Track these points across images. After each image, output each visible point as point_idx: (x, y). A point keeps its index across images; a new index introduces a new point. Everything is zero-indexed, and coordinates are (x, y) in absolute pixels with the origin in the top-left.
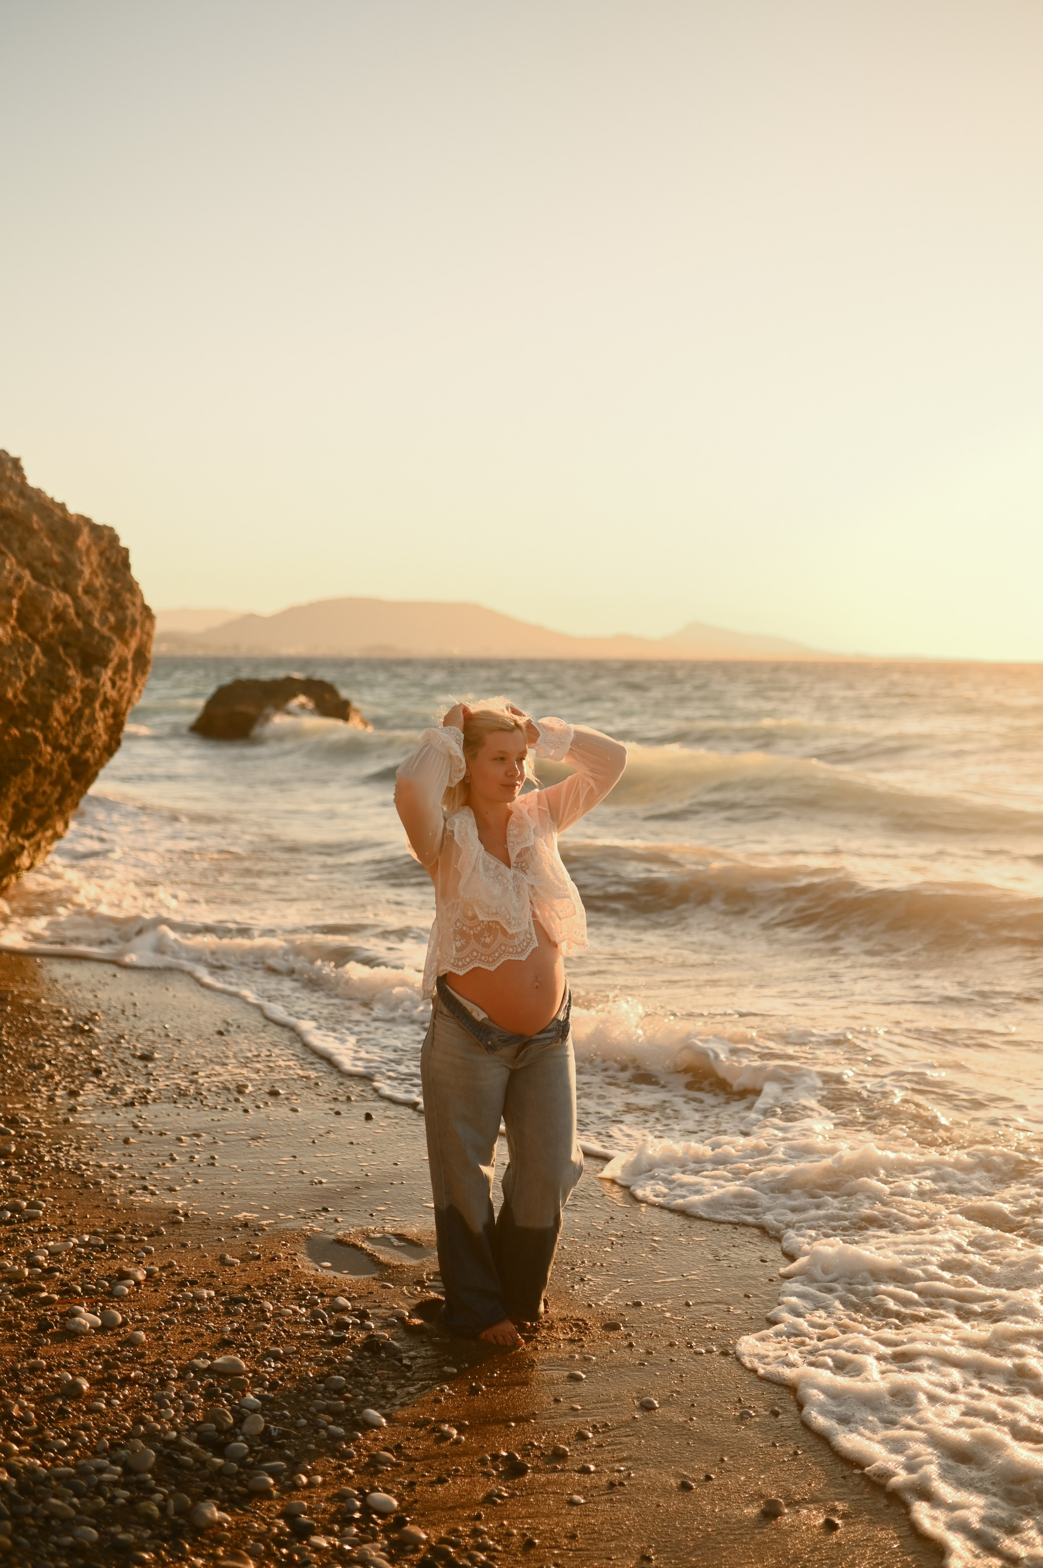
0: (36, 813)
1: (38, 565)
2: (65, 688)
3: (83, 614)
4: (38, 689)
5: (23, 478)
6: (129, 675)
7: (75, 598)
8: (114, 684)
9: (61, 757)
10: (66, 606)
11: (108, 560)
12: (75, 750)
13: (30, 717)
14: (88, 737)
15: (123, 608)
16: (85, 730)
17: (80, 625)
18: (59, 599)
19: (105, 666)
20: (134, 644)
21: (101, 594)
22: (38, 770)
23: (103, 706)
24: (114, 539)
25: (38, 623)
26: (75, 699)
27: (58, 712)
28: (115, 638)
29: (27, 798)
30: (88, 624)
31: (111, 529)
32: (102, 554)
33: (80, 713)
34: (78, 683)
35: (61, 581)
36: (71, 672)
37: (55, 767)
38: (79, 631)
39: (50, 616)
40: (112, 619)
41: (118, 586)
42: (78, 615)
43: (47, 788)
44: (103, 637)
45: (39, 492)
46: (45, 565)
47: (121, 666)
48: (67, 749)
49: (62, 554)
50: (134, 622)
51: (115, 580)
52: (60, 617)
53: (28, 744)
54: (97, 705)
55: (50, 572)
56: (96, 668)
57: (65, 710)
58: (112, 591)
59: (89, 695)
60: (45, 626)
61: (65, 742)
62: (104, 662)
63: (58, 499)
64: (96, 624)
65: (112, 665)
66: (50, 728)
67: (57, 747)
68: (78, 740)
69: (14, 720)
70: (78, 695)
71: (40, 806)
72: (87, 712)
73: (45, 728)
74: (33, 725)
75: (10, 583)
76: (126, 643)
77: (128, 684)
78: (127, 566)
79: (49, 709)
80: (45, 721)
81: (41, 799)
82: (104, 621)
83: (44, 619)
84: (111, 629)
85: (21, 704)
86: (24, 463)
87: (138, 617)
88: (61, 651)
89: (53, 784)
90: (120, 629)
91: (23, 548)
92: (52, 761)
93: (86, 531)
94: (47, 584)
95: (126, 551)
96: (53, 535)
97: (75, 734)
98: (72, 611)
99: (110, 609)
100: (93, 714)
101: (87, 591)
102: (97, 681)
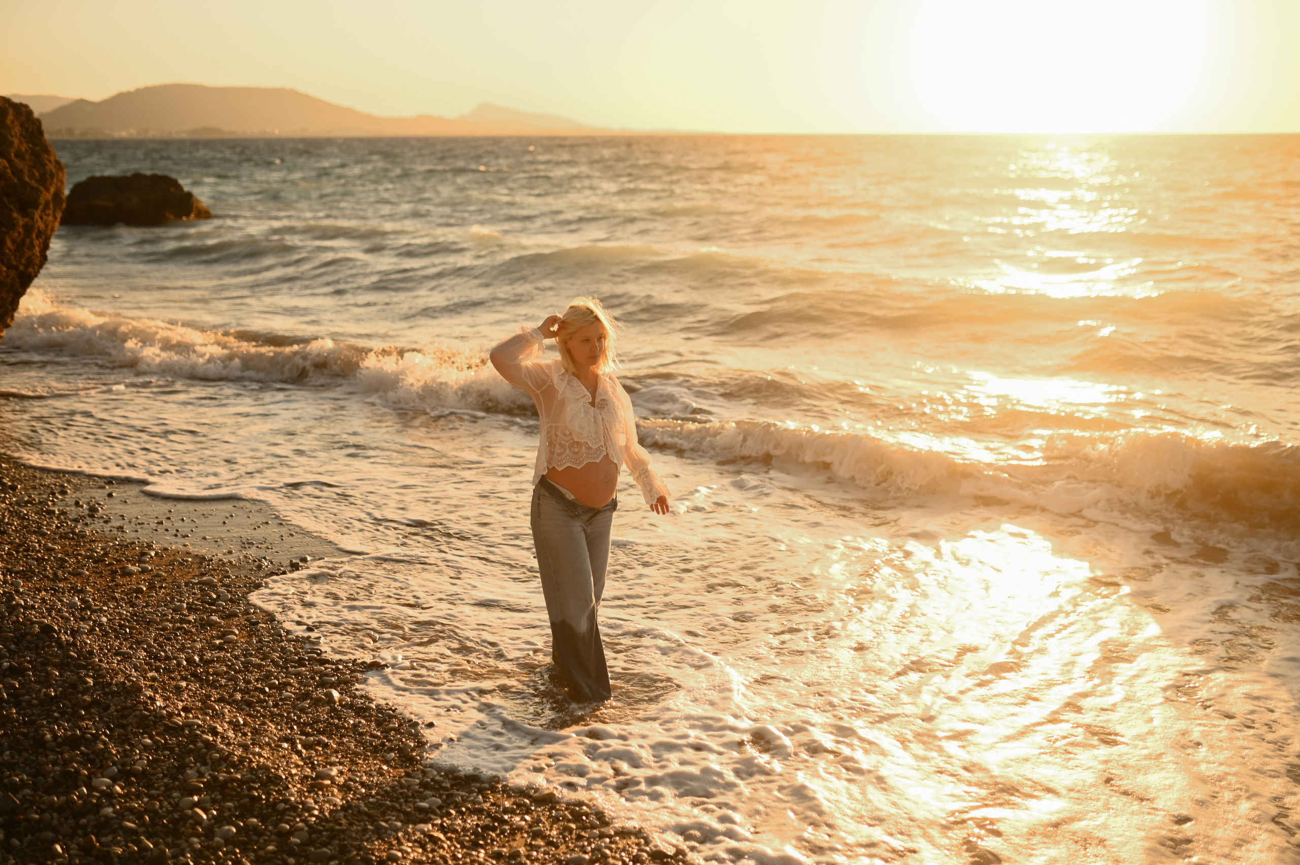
2: (12, 226)
3: (18, 173)
6: (51, 212)
7: (10, 161)
8: (41, 218)
9: (13, 273)
10: (5, 167)
11: (27, 130)
12: (22, 268)
15: (43, 165)
16: (28, 253)
17: (16, 181)
19: (37, 208)
20: (52, 190)
21: (27, 157)
23: (38, 237)
24: (29, 112)
26: (19, 233)
27: (9, 244)
28: (41, 188)
30: (21, 179)
31: (26, 106)
32: (22, 125)
33: (23, 243)
34: (21, 223)
36: (15, 215)
37: (9, 280)
38: (16, 185)
40: (37, 174)
41: (37, 148)
42: (13, 173)
44: (33, 188)
47: (46, 206)
48: (16, 268)
50: (52, 175)
51: (35, 145)
54: (34, 236)
56: (30, 210)
57: (13, 241)
58: (33, 153)
59: (28, 229)
61: (15, 263)
62: (36, 205)
64: (27, 179)
65: (41, 207)
68: (23, 261)
70: (21, 230)
72: (28, 241)
76: (48, 190)
77: (51, 218)
78: (41, 133)
82: (32, 176)
84: (37, 181)
87: (54, 170)
88: (6, 200)
90: (43, 180)
92: (7, 276)
93: (11, 111)
95: (39, 121)
97: (21, 257)
98: (9, 171)
99: (34, 166)
100: (32, 242)
101: (16, 156)
102: (32, 219)
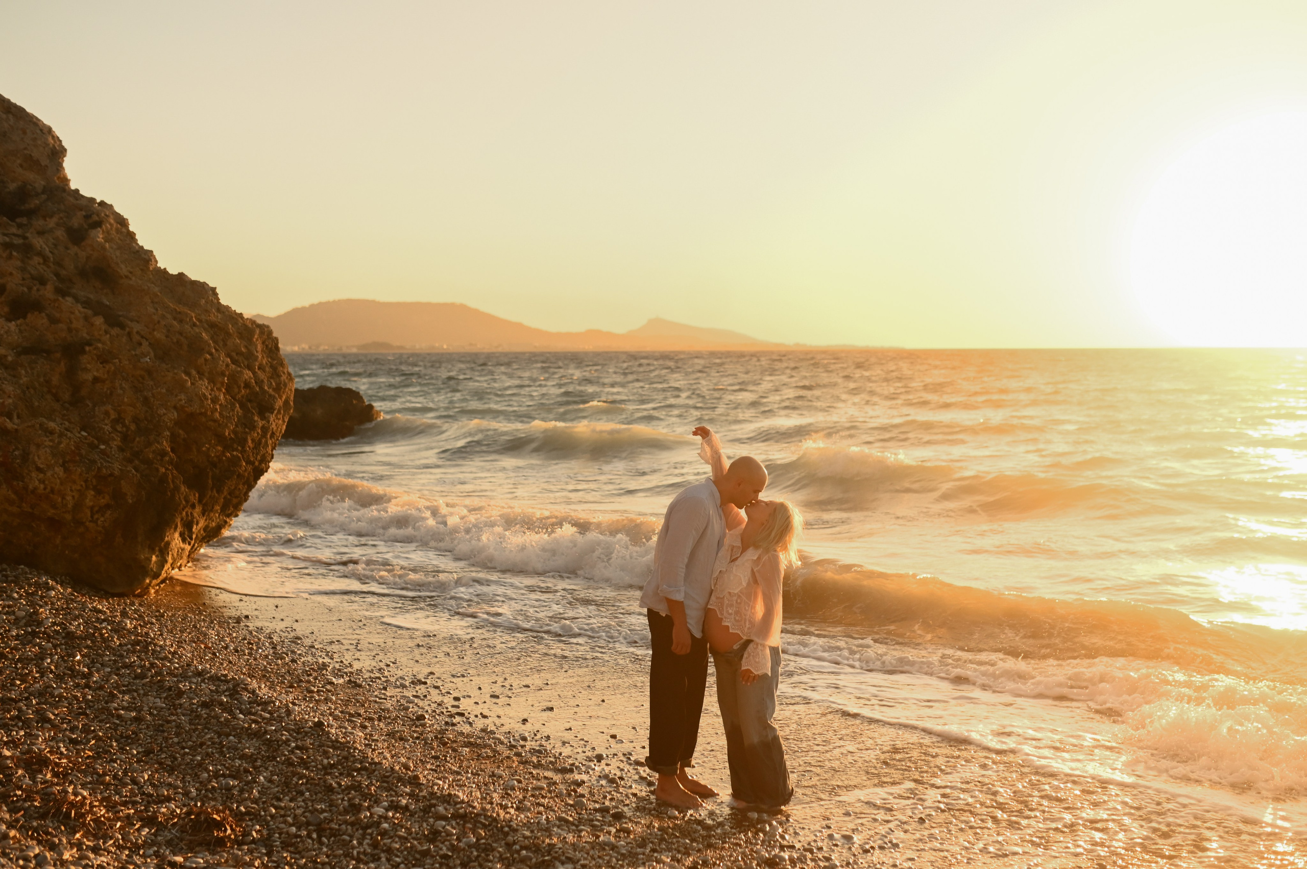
0: (235, 501)
1: (234, 354)
2: (253, 428)
3: (259, 383)
4: (240, 429)
5: (218, 299)
6: (282, 416)
7: (254, 373)
10: (250, 378)
11: (267, 346)
12: (257, 463)
13: (235, 446)
14: (264, 455)
15: (279, 376)
16: (262, 451)
17: (258, 389)
18: (248, 374)
19: (272, 413)
20: (284, 397)
21: (267, 369)
22: (239, 476)
23: (271, 437)
24: (270, 332)
25: (236, 390)
26: (258, 433)
27: (250, 441)
28: (276, 396)
29: (230, 494)
30: (261, 388)
31: (268, 327)
32: (263, 343)
33: (260, 442)
34: (259, 424)
35: (246, 363)
36: (256, 418)
38: (257, 393)
39: (242, 385)
40: (274, 384)
42: (256, 382)
43: (241, 487)
44: (270, 395)
45: (227, 308)
46: (237, 354)
47: (279, 412)
48: (252, 463)
49: (246, 347)
51: (273, 359)
52: (247, 385)
53: (235, 462)
55: (240, 359)
56: (267, 414)
57: (253, 440)
58: (272, 366)
59: (265, 429)
60: (240, 391)
62: (271, 410)
63: (238, 311)
64: (266, 388)
65: (275, 412)
66: (245, 451)
67: (249, 462)
68: (259, 458)
69: (226, 448)
70: (259, 431)
71: (236, 497)
73: (243, 451)
74: (237, 450)
75: (223, 368)
76: (281, 397)
78: (278, 349)
79: (246, 440)
80: (243, 447)
81: (237, 492)
82: (270, 386)
83: (239, 387)
84: (274, 390)
85: (231, 438)
86: (218, 291)
88: (249, 405)
89: (244, 484)
90: (278, 389)
91: (225, 345)
92: (246, 470)
94: (240, 366)
95: (277, 339)
96: (241, 337)
97: (257, 454)
98: (253, 380)
99: (271, 378)
100: (266, 442)
101: (259, 368)
102: (268, 422)
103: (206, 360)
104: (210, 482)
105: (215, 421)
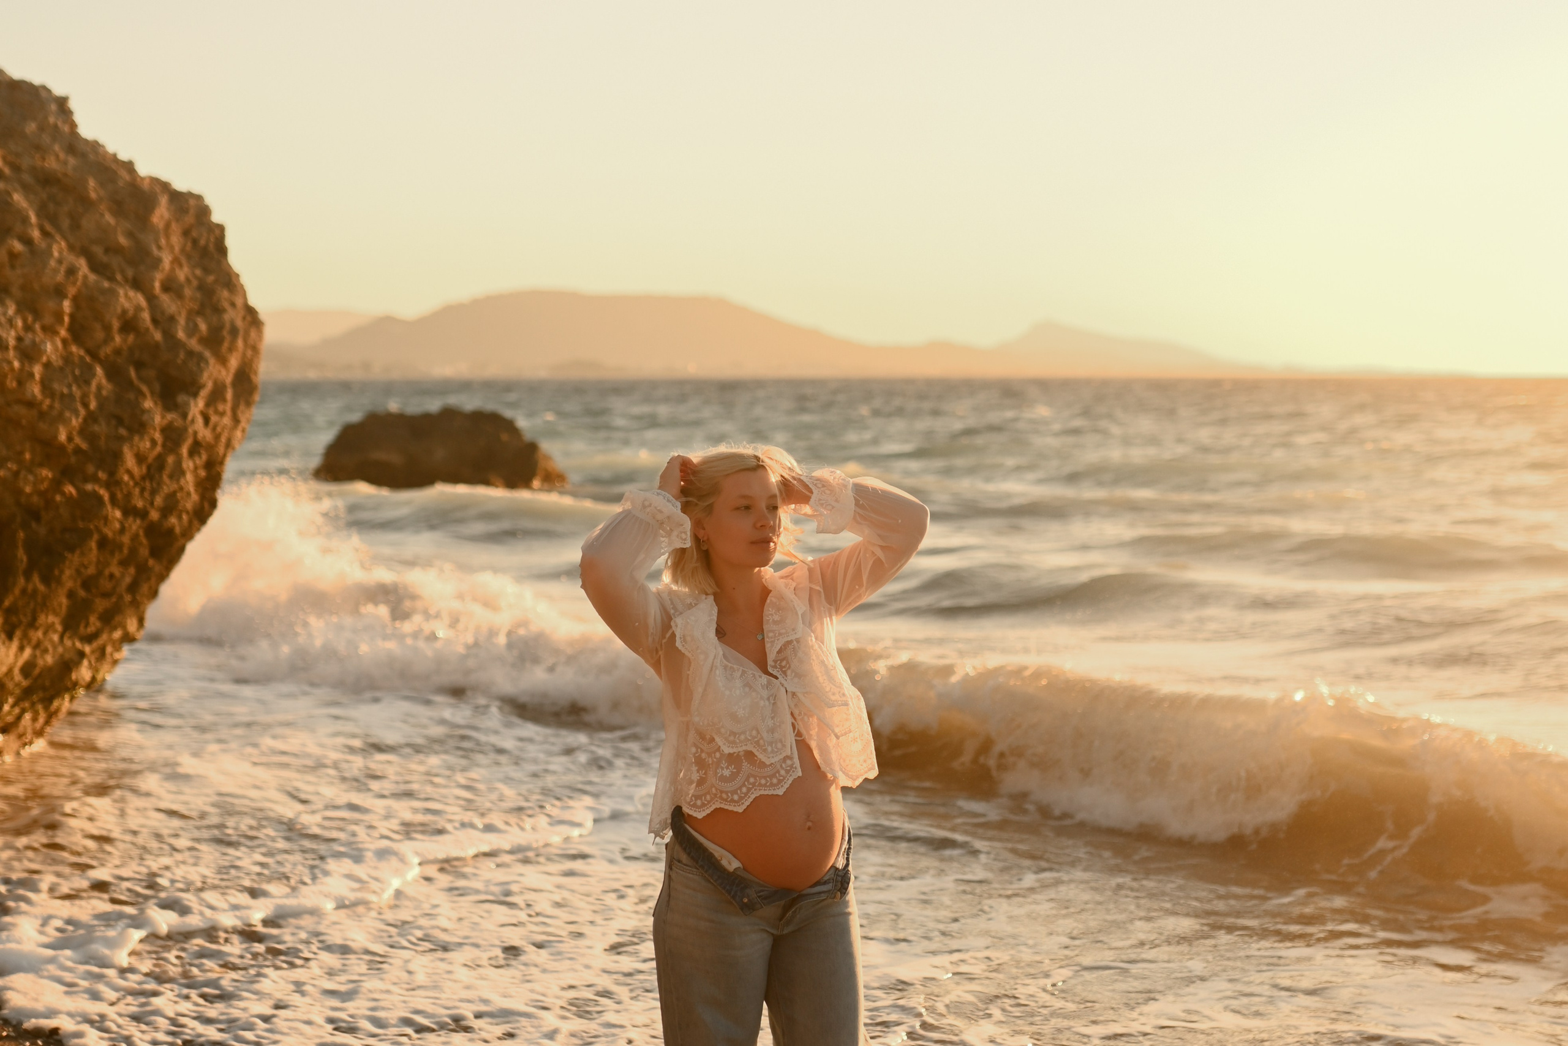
0: (101, 605)
1: (98, 250)
2: (139, 426)
3: (162, 321)
4: (101, 428)
5: (73, 125)
6: (228, 407)
7: (151, 298)
8: (207, 420)
9: (135, 525)
10: (138, 309)
11: (195, 242)
12: (154, 515)
13: (90, 469)
14: (172, 496)
15: (218, 310)
16: (168, 486)
17: (158, 336)
18: (129, 299)
19: (195, 395)
20: (234, 363)
21: (188, 292)
22: (103, 543)
23: (193, 452)
24: (203, 211)
25: (100, 335)
26: (154, 442)
27: (130, 461)
28: (207, 354)
29: (87, 584)
30: (169, 335)
31: (199, 198)
32: (186, 233)
33: (159, 464)
34: (157, 419)
35: (130, 273)
36: (148, 404)
37: (126, 539)
38: (157, 345)
39: (116, 324)
40: (203, 327)
41: (211, 279)
42: (155, 321)
43: (115, 570)
44: (190, 353)
45: (95, 146)
46: (107, 250)
47: (217, 394)
48: (143, 514)
49: (130, 235)
50: (234, 331)
51: (206, 271)
52: (129, 325)
53: (89, 506)
54: (184, 451)
55: (115, 261)
56: (181, 398)
57: (140, 458)
58: (202, 287)
59: (173, 436)
60: (109, 338)
61: (140, 504)
62: (193, 388)
63: (123, 156)
64: (181, 334)
65: (204, 393)
66: (119, 483)
67: (129, 511)
68: (159, 500)
69: (67, 473)
70: (157, 436)
71: (106, 595)
72: (171, 460)
73: (112, 483)
74: (95, 479)
75: (60, 277)
76: (223, 361)
77: (227, 420)
78: (222, 250)
79: (118, 456)
80: (112, 473)
81: (105, 585)
82: (192, 330)
83: (107, 328)
84: (203, 341)
85: (78, 451)
86: (73, 105)
87: (239, 323)
88: (133, 373)
89: (124, 563)
90: (215, 340)
91: (76, 226)
92: (123, 530)
93: (164, 200)
94: (111, 279)
95: (221, 228)
96: (118, 207)
97: (154, 492)
98: (146, 316)
99: (200, 312)
100: (179, 463)
101: (166, 288)
102: (184, 416)
103: (13, 256)
104: (21, 555)
105: (31, 404)
